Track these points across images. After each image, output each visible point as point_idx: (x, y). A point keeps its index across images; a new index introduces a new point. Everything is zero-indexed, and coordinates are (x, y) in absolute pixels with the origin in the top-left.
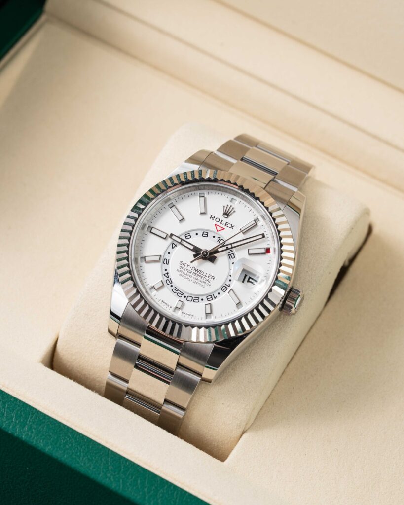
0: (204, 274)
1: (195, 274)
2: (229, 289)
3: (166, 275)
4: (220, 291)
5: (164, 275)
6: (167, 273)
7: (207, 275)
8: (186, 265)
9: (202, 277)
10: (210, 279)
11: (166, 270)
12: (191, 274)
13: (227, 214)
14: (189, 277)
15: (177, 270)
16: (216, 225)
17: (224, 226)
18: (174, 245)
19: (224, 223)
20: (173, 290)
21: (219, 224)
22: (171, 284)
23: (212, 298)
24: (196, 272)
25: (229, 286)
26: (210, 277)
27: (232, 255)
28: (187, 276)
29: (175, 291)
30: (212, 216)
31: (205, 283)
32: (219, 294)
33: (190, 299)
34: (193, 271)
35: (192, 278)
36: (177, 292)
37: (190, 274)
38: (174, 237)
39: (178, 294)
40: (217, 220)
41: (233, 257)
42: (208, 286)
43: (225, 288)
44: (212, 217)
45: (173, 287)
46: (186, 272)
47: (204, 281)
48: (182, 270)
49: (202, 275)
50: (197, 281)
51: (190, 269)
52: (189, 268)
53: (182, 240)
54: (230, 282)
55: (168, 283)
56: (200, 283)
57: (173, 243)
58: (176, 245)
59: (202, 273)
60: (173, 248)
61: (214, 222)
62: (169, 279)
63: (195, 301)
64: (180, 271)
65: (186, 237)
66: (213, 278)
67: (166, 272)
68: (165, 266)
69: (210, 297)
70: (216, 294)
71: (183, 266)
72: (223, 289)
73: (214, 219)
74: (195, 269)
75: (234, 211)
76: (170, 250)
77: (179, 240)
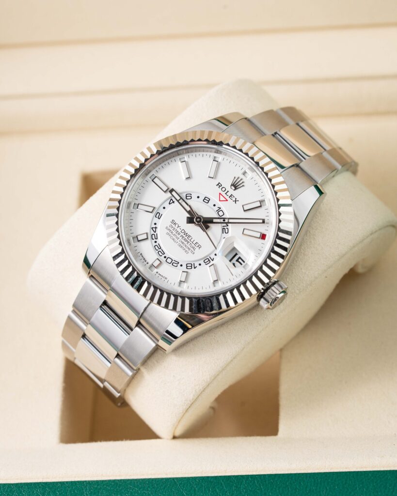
0: (192, 240)
1: (183, 237)
2: (212, 262)
3: (154, 229)
4: (202, 262)
5: (152, 228)
6: (156, 228)
7: (194, 243)
8: (177, 225)
9: (188, 242)
10: (195, 247)
11: (155, 224)
12: (179, 236)
13: (235, 186)
14: (175, 238)
15: (167, 228)
16: (220, 194)
17: (227, 198)
18: (172, 201)
19: (229, 194)
20: (156, 247)
21: (223, 193)
22: (155, 240)
23: (191, 266)
24: (184, 236)
25: (213, 260)
26: (197, 245)
27: (226, 230)
28: (174, 237)
29: (157, 248)
30: (219, 183)
31: (189, 249)
32: (200, 265)
33: (169, 261)
34: (181, 234)
35: (178, 241)
36: (159, 250)
37: (177, 235)
38: (174, 193)
39: (160, 253)
40: (224, 189)
41: (227, 232)
42: (192, 254)
43: (208, 260)
44: (219, 185)
45: (157, 244)
46: (174, 233)
47: (189, 247)
48: (171, 229)
49: (189, 241)
50: (182, 245)
51: (180, 231)
52: (178, 229)
53: (181, 198)
54: (215, 257)
55: (154, 238)
56: (185, 248)
57: (172, 199)
58: (173, 202)
59: (190, 239)
60: (170, 204)
61: (219, 190)
62: (155, 234)
63: (174, 264)
64: (169, 230)
65: (186, 197)
66: (200, 247)
67: (154, 226)
68: (156, 220)
69: (190, 265)
70: (197, 264)
71: (174, 226)
72: (205, 261)
73: (221, 187)
74: (185, 232)
75: (243, 186)
76: (166, 205)
77: (178, 198)
